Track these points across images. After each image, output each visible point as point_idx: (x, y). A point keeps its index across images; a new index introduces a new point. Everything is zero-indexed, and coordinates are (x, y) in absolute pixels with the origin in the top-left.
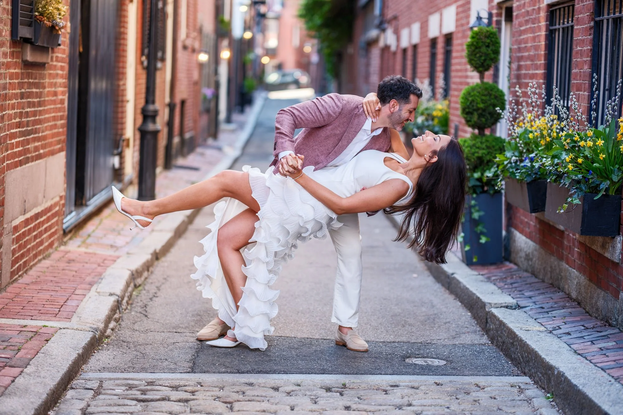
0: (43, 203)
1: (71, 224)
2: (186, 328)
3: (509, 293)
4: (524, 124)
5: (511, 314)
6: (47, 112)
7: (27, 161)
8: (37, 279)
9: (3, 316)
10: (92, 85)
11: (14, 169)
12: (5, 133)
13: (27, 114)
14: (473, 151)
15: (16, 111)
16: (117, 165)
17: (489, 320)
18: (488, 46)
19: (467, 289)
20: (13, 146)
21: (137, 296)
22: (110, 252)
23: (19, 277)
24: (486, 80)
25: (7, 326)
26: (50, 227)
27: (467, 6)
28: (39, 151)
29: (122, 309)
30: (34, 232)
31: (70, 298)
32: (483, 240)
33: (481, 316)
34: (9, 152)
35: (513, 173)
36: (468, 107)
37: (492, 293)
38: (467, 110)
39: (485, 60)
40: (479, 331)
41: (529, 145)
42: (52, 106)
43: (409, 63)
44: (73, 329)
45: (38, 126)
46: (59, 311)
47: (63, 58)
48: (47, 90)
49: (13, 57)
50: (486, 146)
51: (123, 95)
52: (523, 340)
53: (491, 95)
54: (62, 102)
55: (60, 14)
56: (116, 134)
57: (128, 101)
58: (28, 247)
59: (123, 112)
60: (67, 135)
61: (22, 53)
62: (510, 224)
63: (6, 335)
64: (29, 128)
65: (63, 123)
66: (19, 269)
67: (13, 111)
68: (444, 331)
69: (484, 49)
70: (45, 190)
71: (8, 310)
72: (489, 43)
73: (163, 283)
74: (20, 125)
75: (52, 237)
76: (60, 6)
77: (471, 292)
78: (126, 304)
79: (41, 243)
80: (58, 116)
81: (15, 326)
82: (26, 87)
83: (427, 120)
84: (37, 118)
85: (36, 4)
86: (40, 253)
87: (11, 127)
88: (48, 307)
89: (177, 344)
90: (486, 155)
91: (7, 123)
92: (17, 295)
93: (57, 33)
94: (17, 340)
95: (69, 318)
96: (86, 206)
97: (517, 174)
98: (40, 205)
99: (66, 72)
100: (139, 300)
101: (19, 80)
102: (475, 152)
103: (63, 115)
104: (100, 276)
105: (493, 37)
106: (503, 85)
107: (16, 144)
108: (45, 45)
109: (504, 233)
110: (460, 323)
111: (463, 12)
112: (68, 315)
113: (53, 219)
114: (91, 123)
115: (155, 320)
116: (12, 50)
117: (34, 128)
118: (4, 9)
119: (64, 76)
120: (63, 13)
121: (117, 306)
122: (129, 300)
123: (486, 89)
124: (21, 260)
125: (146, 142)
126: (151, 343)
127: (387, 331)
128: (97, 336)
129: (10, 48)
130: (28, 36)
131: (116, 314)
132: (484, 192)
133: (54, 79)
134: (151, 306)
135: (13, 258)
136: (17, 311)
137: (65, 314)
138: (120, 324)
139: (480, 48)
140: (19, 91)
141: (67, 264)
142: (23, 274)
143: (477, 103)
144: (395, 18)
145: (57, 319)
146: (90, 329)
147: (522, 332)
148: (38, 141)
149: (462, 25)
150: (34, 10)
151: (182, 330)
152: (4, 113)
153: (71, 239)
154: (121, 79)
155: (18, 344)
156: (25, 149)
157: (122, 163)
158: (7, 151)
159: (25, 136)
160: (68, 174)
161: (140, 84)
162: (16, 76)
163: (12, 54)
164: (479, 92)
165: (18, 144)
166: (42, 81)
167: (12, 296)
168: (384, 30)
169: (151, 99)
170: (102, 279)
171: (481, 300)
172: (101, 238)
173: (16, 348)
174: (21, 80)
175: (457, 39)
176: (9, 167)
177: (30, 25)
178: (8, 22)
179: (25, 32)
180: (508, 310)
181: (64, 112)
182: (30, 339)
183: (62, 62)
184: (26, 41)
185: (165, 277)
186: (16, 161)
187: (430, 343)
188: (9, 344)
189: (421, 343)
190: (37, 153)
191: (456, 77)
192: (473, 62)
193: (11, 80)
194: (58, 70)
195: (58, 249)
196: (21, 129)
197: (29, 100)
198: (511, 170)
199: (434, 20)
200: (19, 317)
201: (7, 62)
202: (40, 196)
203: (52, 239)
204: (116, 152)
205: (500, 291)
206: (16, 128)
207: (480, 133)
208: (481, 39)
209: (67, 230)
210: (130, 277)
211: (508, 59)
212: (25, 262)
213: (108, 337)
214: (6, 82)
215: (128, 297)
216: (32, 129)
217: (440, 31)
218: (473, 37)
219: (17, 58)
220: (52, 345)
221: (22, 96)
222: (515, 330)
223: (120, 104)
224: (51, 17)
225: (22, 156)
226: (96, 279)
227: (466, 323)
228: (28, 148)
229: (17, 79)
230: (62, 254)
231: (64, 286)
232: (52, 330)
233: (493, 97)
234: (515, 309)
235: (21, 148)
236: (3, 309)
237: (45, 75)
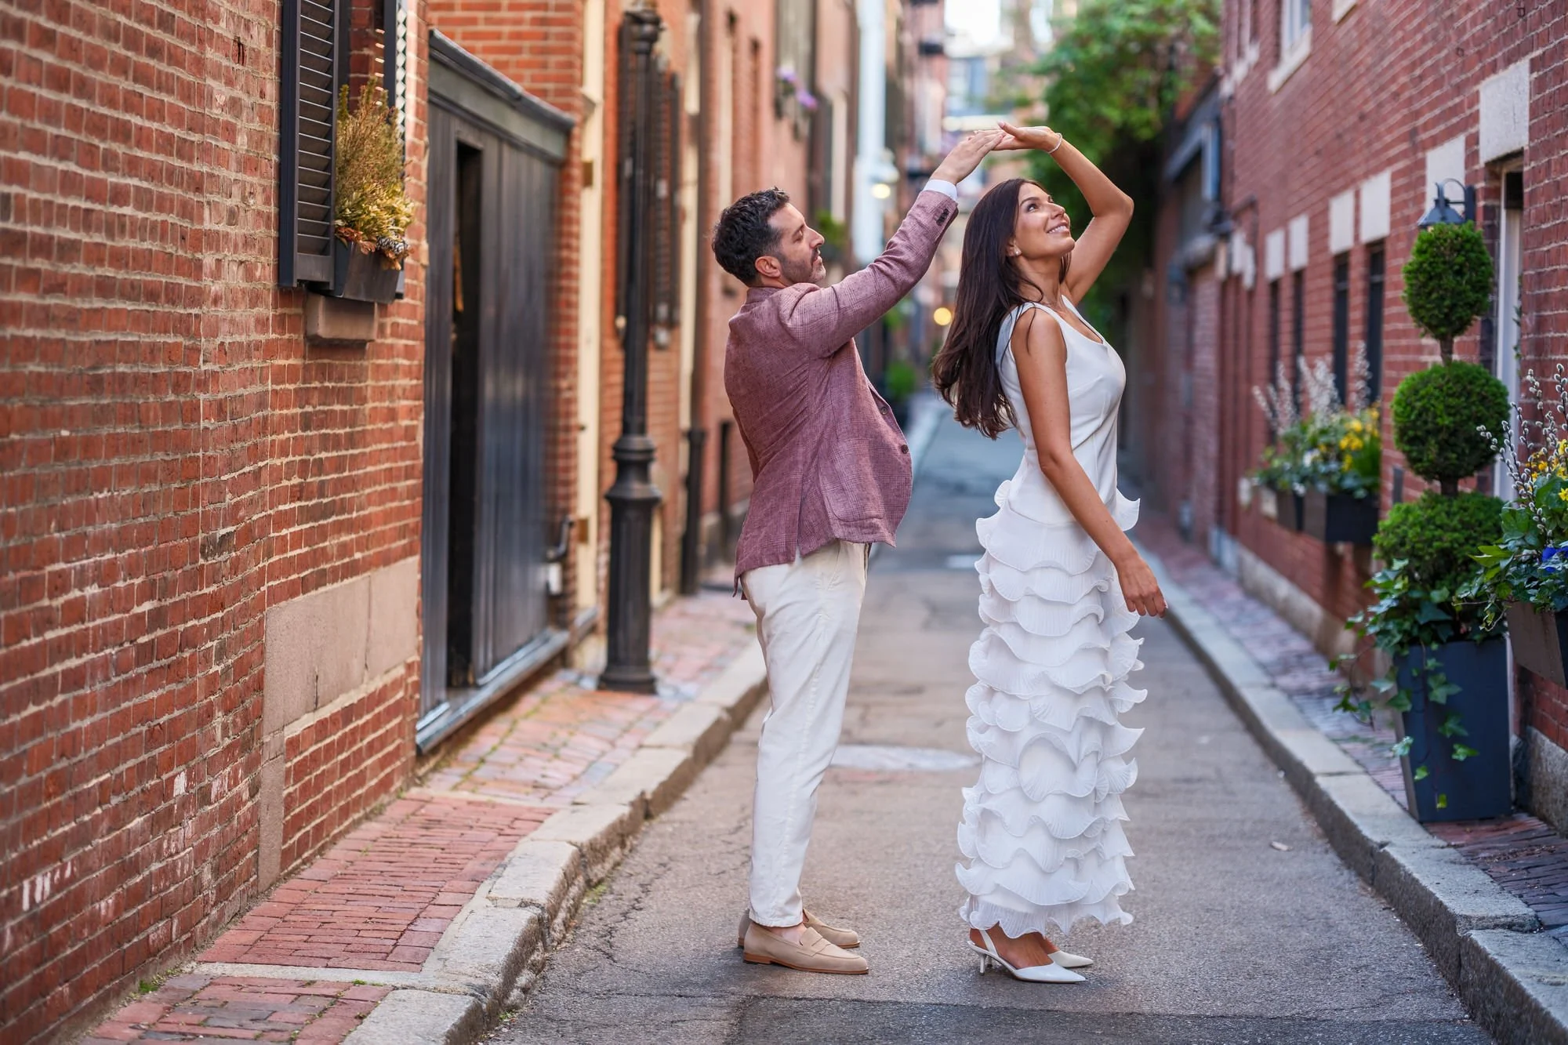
0: (362, 681)
1: (438, 732)
2: (705, 985)
3: (1518, 892)
4: (1550, 464)
5: (1518, 945)
6: (373, 459)
7: (321, 580)
8: (346, 868)
9: (259, 960)
10: (488, 389)
11: (286, 599)
12: (264, 514)
13: (320, 466)
14: (1428, 534)
15: (291, 458)
16: (555, 586)
17: (1464, 959)
18: (1459, 273)
19: (1415, 881)
20: (285, 546)
21: (592, 907)
22: (533, 801)
23: (304, 863)
24: (1455, 357)
25: (266, 983)
26: (383, 741)
27: (1418, 173)
28: (351, 555)
29: (553, 941)
30: (340, 753)
31: (423, 914)
32: (1461, 754)
33: (1446, 949)
34: (275, 558)
35: (1521, 589)
36: (1414, 427)
37: (1476, 892)
38: (1411, 433)
39: (1453, 307)
40: (1441, 988)
41: (1561, 517)
42: (384, 446)
43: (1286, 316)
44: (425, 989)
45: (348, 495)
46: (395, 945)
47: (411, 327)
48: (370, 405)
49: (283, 328)
50: (1461, 521)
51: (569, 415)
52: (1542, 1009)
53: (1469, 394)
54: (409, 434)
55: (397, 222)
56: (553, 510)
57: (582, 428)
58: (327, 789)
59: (570, 455)
60: (424, 515)
61: (307, 317)
62: (1528, 719)
63: (264, 1004)
64: (325, 501)
65: (414, 486)
66: (303, 844)
67: (285, 460)
68: (1352, 988)
69: (1449, 280)
70: (367, 650)
71: (271, 945)
72: (1462, 266)
73: (658, 877)
74: (301, 491)
75: (389, 764)
76: (397, 203)
77: (1424, 889)
78: (562, 928)
79: (360, 780)
80: (399, 469)
81: (286, 982)
82: (315, 400)
83: (1326, 459)
84: (346, 474)
85: (337, 200)
86: (357, 803)
87: (277, 497)
88: (369, 937)
89: (680, 1024)
90: (1461, 545)
91: (269, 488)
92: (297, 907)
93: (390, 269)
94: (290, 1015)
95: (417, 963)
96: (478, 687)
97: (1530, 592)
98: (356, 687)
99: (418, 361)
100: (596, 918)
101: (299, 385)
102: (1434, 538)
103: (413, 467)
104: (500, 860)
105: (1472, 250)
106: (1507, 369)
107: (292, 539)
108: (362, 298)
109: (1513, 740)
110: (1393, 968)
111: (1407, 188)
112: (417, 953)
113: (389, 721)
114: (487, 484)
115: (630, 967)
116: (279, 311)
117: (336, 498)
118: (259, 213)
119: (414, 369)
120: (404, 219)
121: (537, 934)
122: (572, 917)
123: (1458, 379)
124: (308, 823)
125: (624, 526)
126: (617, 1022)
127: (1208, 990)
128: (484, 1006)
129: (275, 307)
130: (318, 276)
131: (536, 953)
132: (1458, 637)
133: (387, 379)
134: (623, 931)
135: (288, 818)
136: (293, 946)
137: (408, 953)
138: (544, 978)
139: (1439, 276)
140: (299, 410)
141: (424, 832)
142: (314, 855)
143: (1435, 416)
144: (1252, 205)
145: (389, 965)
146: (466, 989)
147: (1540, 987)
148: (349, 531)
149: (1407, 220)
150: (332, 214)
151: (695, 991)
152: (261, 464)
153: (435, 769)
154: (564, 375)
155: (291, 1026)
156: (315, 551)
157: (567, 580)
158: (270, 557)
159: (316, 521)
160: (426, 612)
161: (611, 386)
162: (291, 374)
163: (280, 322)
164: (1440, 388)
165: (297, 540)
166: (357, 385)
167: (285, 909)
168: (1226, 237)
169: (636, 420)
170: (505, 867)
171: (1446, 908)
172: (512, 766)
173: (286, 1036)
174: (304, 383)
175: (1396, 256)
176: (275, 596)
177: (323, 251)
178: (269, 244)
179: (310, 267)
180: (1513, 934)
181: (414, 458)
182: (320, 1015)
183: (408, 338)
184: (315, 288)
185: (665, 859)
186: (293, 581)
187: (1315, 1019)
188: (270, 1027)
189: (1292, 1018)
190: (346, 560)
191: (1393, 349)
192: (1423, 312)
193: (278, 384)
194: (398, 356)
195: (404, 795)
196: (303, 503)
197: (324, 431)
198: (1516, 582)
199: (1341, 209)
200: (297, 961)
201: (268, 341)
202: (356, 665)
203: (388, 770)
204: (551, 554)
205: (1496, 886)
206: (292, 501)
207: (1444, 491)
208: (1443, 255)
209: (425, 749)
210: (573, 861)
211: (1516, 303)
212: (318, 828)
213: (512, 1008)
214: (265, 389)
215: (569, 910)
216: (334, 501)
217: (1357, 237)
218: (1421, 252)
219: (293, 330)
220: (373, 1028)
221: (307, 422)
222: (1524, 985)
223: (562, 436)
224: (373, 230)
225: (307, 569)
226: (489, 868)
227: (1410, 968)
228: (323, 549)
229: (292, 381)
230: (414, 805)
231: (410, 884)
232: (375, 992)
233: (1474, 398)
234: (1531, 931)
235: (305, 550)
236: (259, 943)
237: (364, 369)
